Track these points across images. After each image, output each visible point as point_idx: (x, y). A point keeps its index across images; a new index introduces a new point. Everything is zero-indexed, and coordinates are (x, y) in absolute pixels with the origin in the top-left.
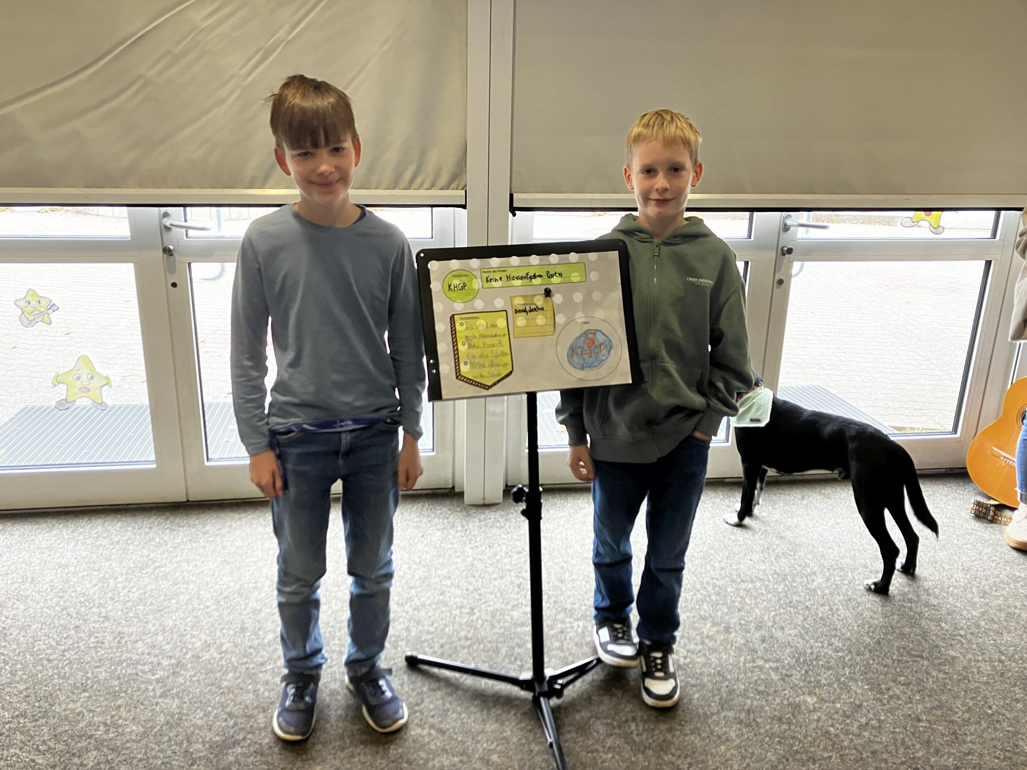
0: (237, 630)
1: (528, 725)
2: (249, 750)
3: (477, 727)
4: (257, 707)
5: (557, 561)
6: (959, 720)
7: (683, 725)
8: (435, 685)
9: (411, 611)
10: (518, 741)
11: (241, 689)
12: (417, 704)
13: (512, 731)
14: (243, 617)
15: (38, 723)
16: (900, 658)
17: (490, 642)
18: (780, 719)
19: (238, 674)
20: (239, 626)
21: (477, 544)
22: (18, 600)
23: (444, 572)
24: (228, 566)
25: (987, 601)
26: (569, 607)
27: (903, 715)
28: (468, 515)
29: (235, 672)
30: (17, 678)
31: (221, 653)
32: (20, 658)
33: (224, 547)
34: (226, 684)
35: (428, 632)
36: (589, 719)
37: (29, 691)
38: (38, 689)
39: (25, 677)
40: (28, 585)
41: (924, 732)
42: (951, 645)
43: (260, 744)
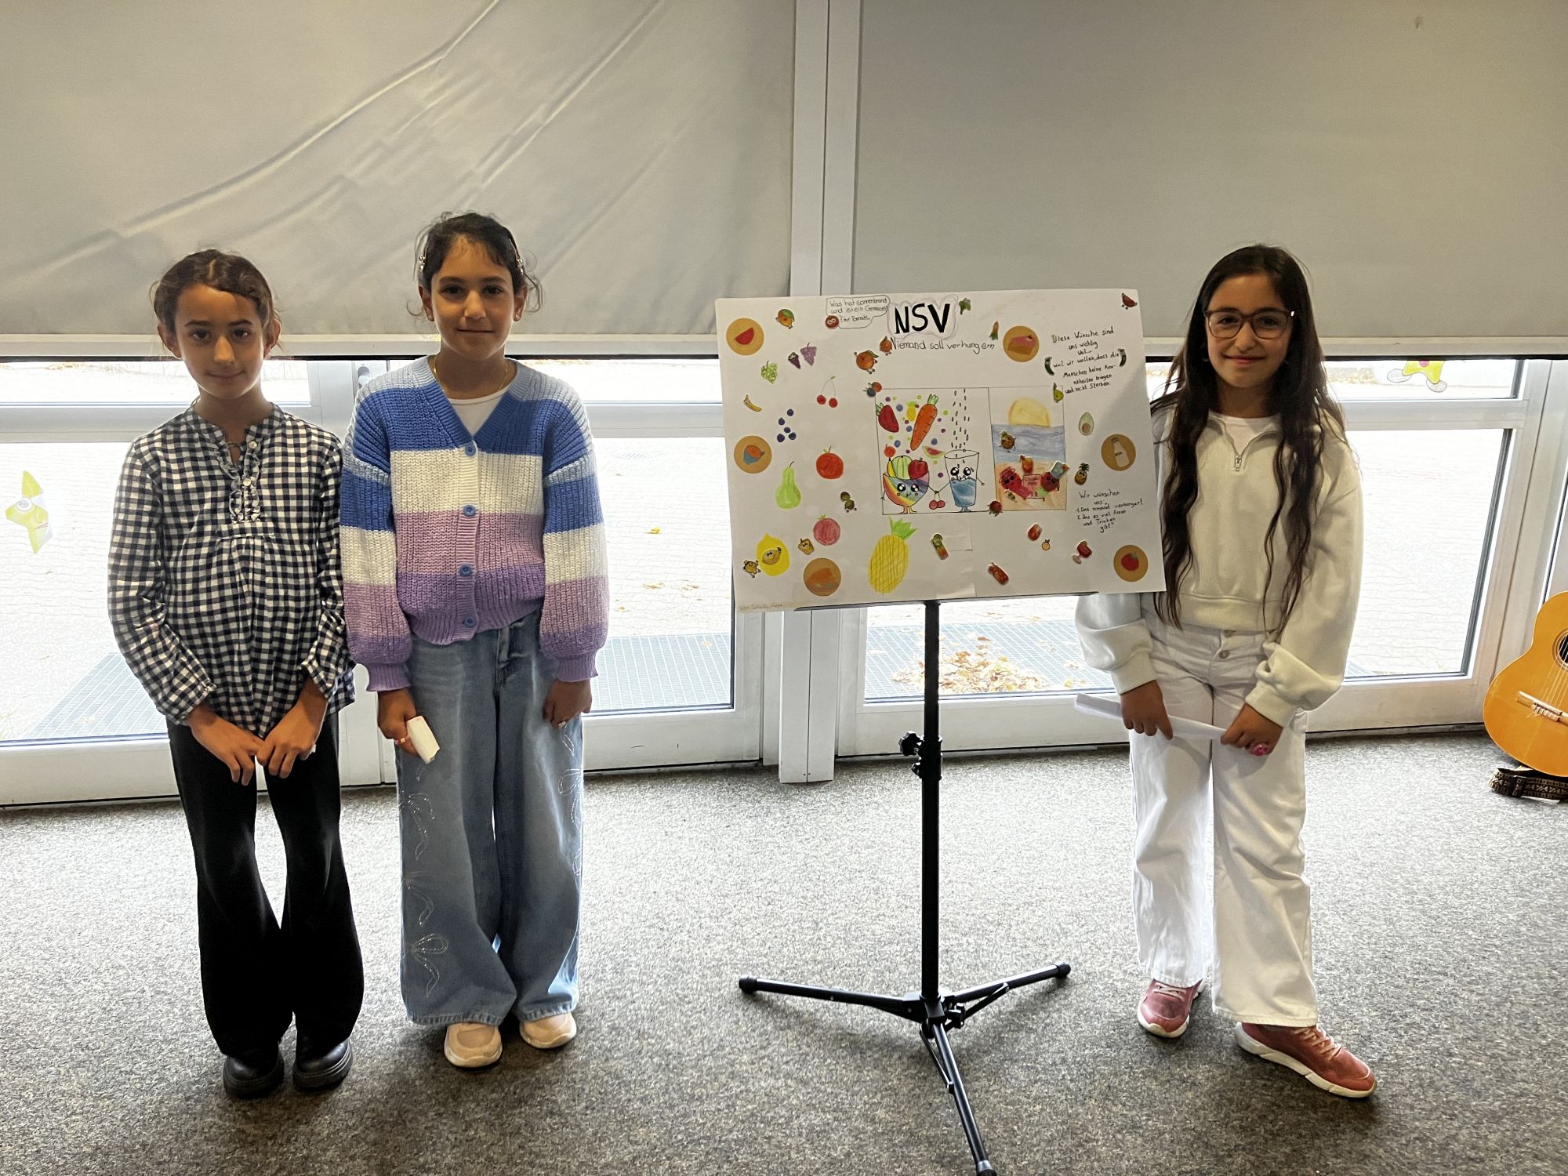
1: (919, 1072)
9: (730, 926)
10: (909, 1091)
17: (849, 966)
21: (806, 836)
28: (788, 797)
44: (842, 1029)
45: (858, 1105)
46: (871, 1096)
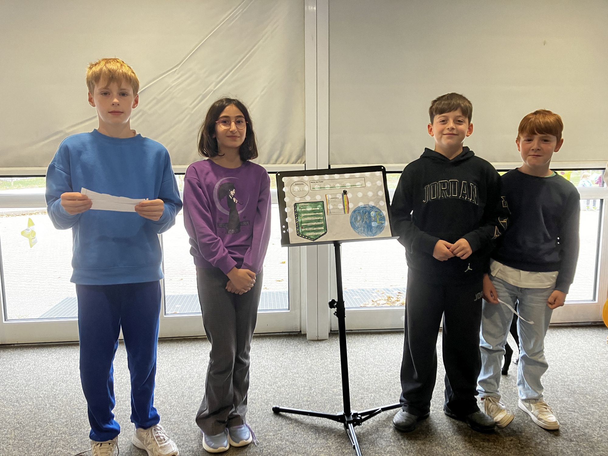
0: (180, 396)
1: (341, 441)
2: (186, 449)
3: (313, 441)
4: (190, 431)
5: (360, 366)
6: (596, 441)
7: (431, 442)
8: (288, 422)
9: (276, 388)
10: (336, 448)
11: (181, 422)
12: (279, 430)
13: (333, 443)
14: (183, 390)
15: (72, 437)
16: (561, 412)
17: (321, 403)
19: (180, 416)
20: (181, 394)
21: (313, 358)
22: (62, 382)
23: (295, 371)
24: (175, 368)
26: (366, 387)
28: (309, 345)
29: (178, 415)
30: (62, 417)
31: (170, 406)
32: (63, 408)
33: (173, 359)
34: (173, 420)
35: (285, 398)
36: (376, 438)
37: (68, 422)
38: (73, 422)
39: (66, 416)
40: (68, 375)
42: (592, 406)
43: (192, 447)
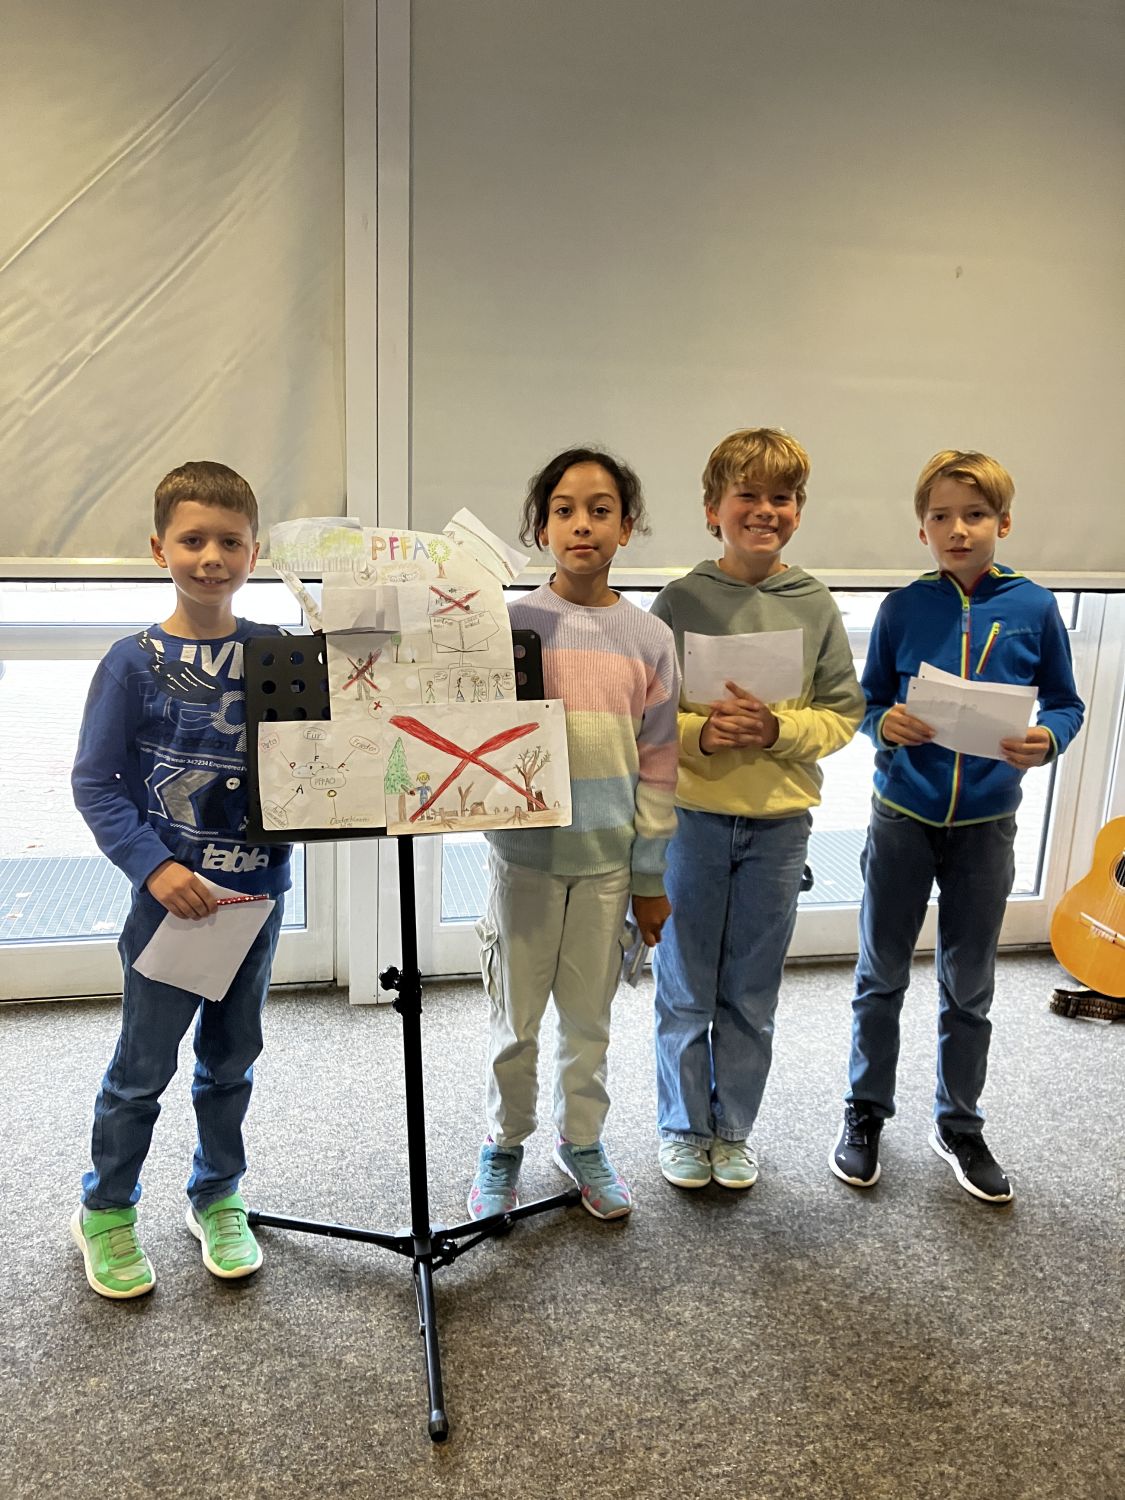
1: (400, 1311)
3: (330, 1316)
13: (380, 1320)
18: (755, 1293)
21: (360, 1060)
25: (1058, 1124)
27: (923, 1282)
28: (353, 1019)
41: (949, 1304)
44: (336, 1265)
45: (328, 1348)
46: (345, 1338)
